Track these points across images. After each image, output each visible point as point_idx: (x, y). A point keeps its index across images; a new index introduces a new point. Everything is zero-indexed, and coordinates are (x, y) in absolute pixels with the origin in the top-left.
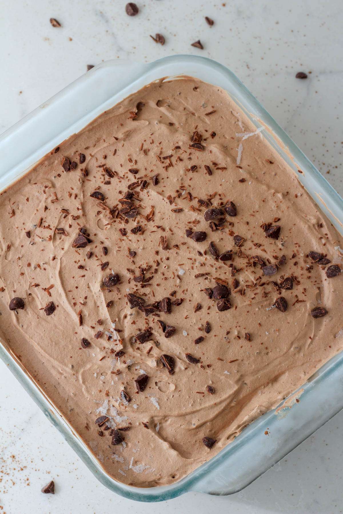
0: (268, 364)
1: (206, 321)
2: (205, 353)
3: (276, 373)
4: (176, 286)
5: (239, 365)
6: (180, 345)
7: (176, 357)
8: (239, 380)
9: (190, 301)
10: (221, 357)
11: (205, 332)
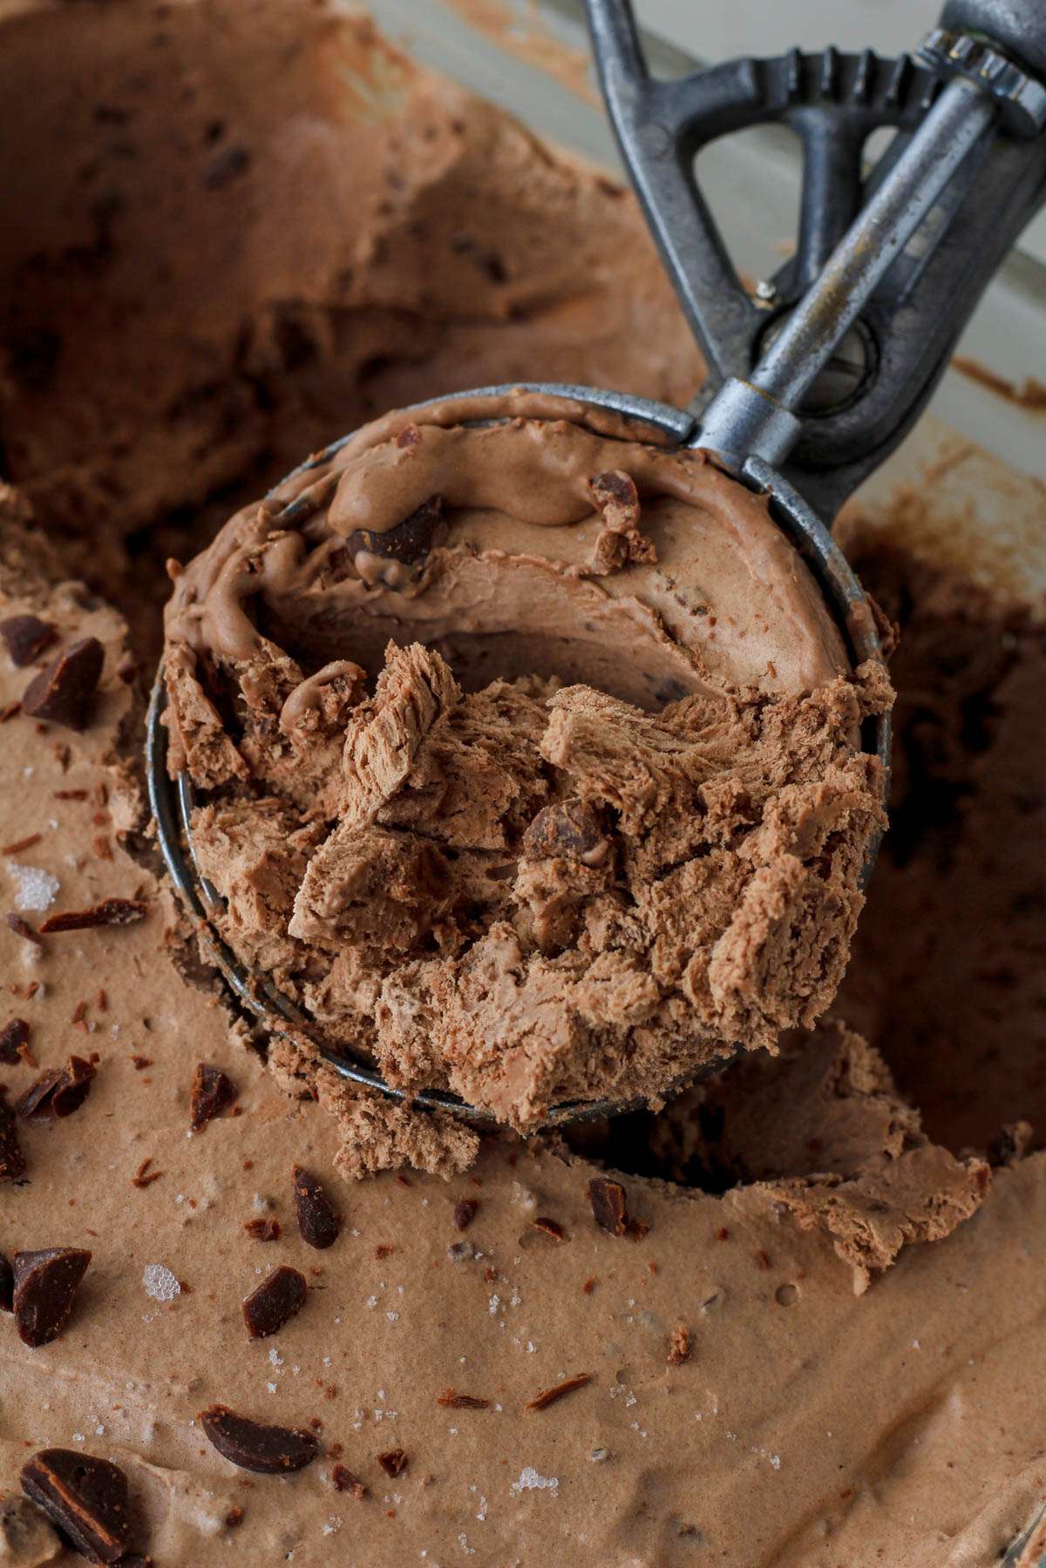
0: (805, 1366)
1: (288, 1171)
2: (341, 1381)
3: (885, 1415)
4: (17, 990)
5: (610, 1415)
6: (145, 1372)
7: (137, 1460)
8: (639, 1512)
9: (142, 1064)
10: (463, 1387)
11: (305, 1245)
